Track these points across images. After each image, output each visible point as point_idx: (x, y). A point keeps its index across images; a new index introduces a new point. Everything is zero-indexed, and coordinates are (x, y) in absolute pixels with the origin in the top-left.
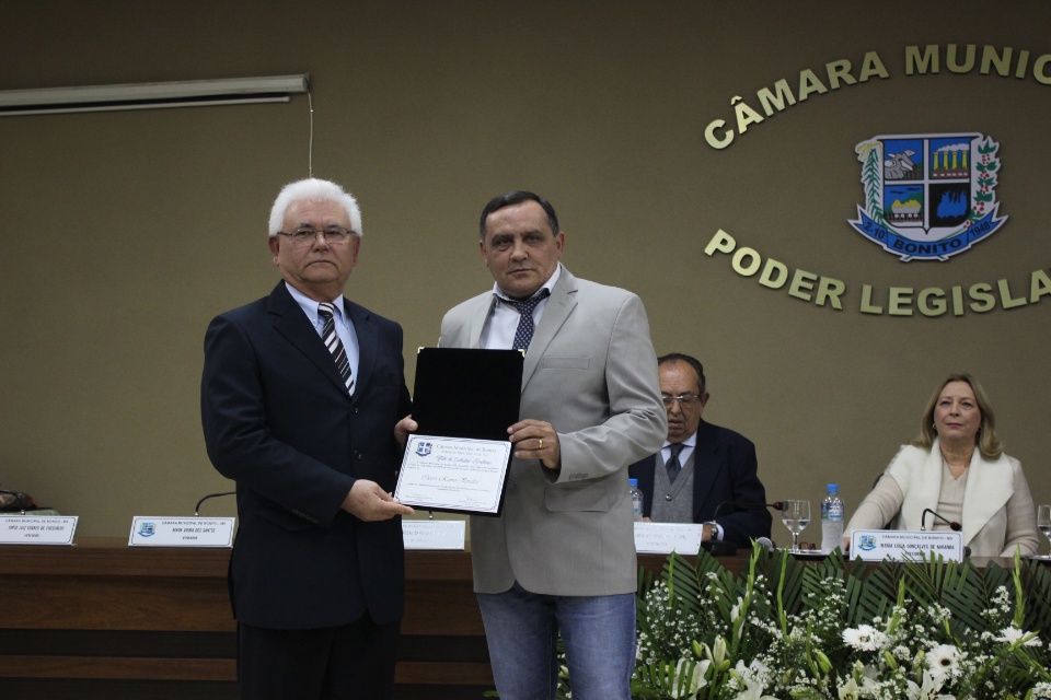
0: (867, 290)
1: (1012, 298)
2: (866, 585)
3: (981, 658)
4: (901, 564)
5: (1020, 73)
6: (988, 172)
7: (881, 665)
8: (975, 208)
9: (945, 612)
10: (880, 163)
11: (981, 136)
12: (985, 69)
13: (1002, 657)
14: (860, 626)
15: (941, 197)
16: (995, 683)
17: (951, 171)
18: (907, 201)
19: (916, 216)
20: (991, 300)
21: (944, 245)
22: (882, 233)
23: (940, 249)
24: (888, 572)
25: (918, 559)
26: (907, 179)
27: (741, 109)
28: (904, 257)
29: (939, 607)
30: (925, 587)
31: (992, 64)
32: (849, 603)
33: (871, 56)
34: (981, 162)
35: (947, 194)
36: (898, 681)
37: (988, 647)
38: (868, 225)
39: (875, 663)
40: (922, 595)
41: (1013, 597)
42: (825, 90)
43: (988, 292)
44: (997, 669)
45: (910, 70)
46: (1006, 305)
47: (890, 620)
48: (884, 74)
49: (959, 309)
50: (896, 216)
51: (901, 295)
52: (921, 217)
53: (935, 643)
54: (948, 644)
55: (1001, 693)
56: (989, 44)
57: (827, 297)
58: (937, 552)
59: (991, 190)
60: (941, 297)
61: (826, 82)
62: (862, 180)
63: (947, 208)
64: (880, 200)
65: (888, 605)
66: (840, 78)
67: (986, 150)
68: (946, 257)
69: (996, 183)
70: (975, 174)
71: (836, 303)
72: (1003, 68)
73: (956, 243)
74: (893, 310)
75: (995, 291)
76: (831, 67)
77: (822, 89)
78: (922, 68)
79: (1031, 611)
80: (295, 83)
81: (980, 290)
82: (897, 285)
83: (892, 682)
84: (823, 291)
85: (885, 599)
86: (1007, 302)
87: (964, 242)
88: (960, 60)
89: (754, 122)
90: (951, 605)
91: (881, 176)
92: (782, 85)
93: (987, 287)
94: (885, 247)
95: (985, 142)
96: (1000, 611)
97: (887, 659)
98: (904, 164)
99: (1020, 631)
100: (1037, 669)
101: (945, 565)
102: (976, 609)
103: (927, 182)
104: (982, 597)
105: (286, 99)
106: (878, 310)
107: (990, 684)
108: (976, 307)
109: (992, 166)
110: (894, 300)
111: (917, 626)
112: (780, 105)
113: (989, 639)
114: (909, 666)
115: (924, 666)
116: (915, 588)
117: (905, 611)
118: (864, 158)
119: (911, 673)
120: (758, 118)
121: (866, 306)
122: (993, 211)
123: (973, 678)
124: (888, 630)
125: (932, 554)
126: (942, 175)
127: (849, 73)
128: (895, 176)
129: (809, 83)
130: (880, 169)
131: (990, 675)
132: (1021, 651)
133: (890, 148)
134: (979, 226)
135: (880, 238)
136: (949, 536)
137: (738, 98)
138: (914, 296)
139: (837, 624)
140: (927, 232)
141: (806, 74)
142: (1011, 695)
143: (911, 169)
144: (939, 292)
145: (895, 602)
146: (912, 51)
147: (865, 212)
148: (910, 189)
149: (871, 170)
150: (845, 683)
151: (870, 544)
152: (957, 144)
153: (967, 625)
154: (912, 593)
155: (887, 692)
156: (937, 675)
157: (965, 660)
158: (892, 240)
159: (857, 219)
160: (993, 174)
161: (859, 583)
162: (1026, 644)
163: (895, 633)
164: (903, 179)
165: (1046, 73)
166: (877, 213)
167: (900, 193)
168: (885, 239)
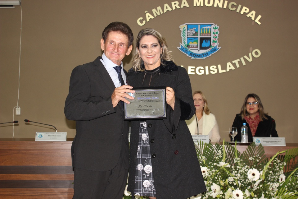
1: (222, 70)
3: (214, 170)
5: (225, 7)
8: (212, 44)
9: (204, 157)
10: (186, 31)
11: (214, 24)
12: (215, 6)
13: (220, 170)
15: (203, 41)
17: (206, 34)
18: (194, 42)
19: (196, 46)
20: (216, 70)
21: (204, 55)
22: (186, 51)
23: (202, 56)
25: (196, 143)
26: (194, 36)
27: (148, 14)
28: (193, 58)
29: (202, 156)
31: (217, 5)
33: (184, 1)
34: (214, 32)
35: (205, 40)
37: (216, 167)
42: (171, 10)
43: (215, 68)
44: (218, 174)
45: (195, 5)
46: (220, 72)
48: (188, 6)
49: (207, 73)
50: (191, 46)
51: (191, 69)
54: (205, 167)
58: (202, 141)
59: (216, 40)
60: (203, 69)
61: (171, 8)
63: (205, 44)
64: (186, 42)
66: (175, 7)
67: (216, 28)
68: (204, 58)
69: (218, 37)
70: (212, 35)
72: (220, 5)
73: (207, 54)
74: (189, 73)
75: (217, 68)
76: (173, 3)
78: (198, 5)
80: (16, 2)
81: (213, 68)
82: (191, 66)
88: (209, 3)
89: (151, 19)
90: (206, 156)
91: (186, 35)
92: (159, 8)
94: (187, 55)
95: (215, 26)
96: (219, 157)
98: (193, 32)
99: (224, 163)
100: (229, 173)
102: (212, 157)
103: (199, 37)
107: (216, 178)
108: (212, 72)
109: (217, 33)
112: (159, 14)
113: (216, 165)
118: (182, 29)
120: (152, 17)
122: (217, 46)
123: (211, 176)
126: (203, 35)
127: (178, 5)
128: (190, 35)
129: (167, 8)
130: (186, 33)
131: (216, 176)
132: (225, 169)
133: (189, 27)
137: (147, 11)
138: (195, 69)
140: (199, 51)
141: (166, 5)
143: (195, 33)
147: (182, 45)
148: (194, 39)
149: (184, 33)
152: (207, 26)
153: (211, 161)
157: (209, 171)
158: (189, 53)
159: (179, 47)
160: (217, 35)
162: (226, 166)
165: (232, 7)
166: (185, 45)
167: (192, 40)
168: (187, 53)
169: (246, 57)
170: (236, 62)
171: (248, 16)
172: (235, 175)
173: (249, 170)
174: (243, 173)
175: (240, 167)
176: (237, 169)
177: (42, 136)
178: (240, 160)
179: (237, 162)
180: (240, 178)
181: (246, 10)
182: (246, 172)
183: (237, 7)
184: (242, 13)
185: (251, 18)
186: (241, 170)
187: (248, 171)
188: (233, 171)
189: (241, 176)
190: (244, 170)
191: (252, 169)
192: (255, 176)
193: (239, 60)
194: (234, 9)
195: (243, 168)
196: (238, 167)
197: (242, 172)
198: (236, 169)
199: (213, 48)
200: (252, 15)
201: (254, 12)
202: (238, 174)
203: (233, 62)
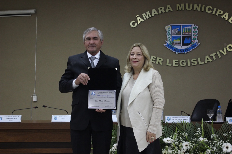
0: (168, 60)
1: (201, 62)
2: (168, 128)
3: (194, 144)
4: (176, 124)
5: (203, 10)
6: (196, 33)
7: (172, 146)
8: (193, 41)
9: (186, 134)
10: (171, 31)
11: (194, 25)
12: (195, 9)
13: (199, 144)
14: (167, 138)
15: (185, 39)
16: (198, 150)
17: (187, 33)
18: (177, 40)
19: (179, 43)
20: (196, 63)
21: (185, 50)
22: (171, 47)
23: (185, 51)
24: (174, 125)
25: (180, 122)
27: (138, 18)
28: (176, 53)
29: (185, 133)
30: (182, 129)
31: (196, 8)
32: (165, 132)
33: (169, 6)
34: (194, 31)
35: (186, 38)
36: (176, 150)
37: (196, 142)
38: (168, 45)
39: (171, 146)
40: (181, 130)
41: (201, 131)
42: (158, 14)
43: (196, 61)
44: (198, 147)
45: (177, 9)
46: (200, 64)
47: (174, 136)
48: (171, 10)
49: (189, 65)
50: (175, 43)
51: (176, 62)
52: (180, 43)
53: (184, 141)
54: (187, 141)
55: (199, 152)
56: (195, 3)
57: (159, 62)
58: (184, 121)
59: (196, 37)
60: (185, 62)
61: (158, 12)
62: (167, 35)
63: (186, 41)
64: (171, 39)
65: (173, 133)
66: (161, 11)
67: (195, 28)
68: (186, 53)
69: (197, 35)
70: (193, 34)
71: (161, 63)
72: (199, 9)
73: (188, 50)
74: (174, 65)
75: (197, 61)
76: (159, 9)
77: (157, 14)
78: (180, 9)
79: (205, 133)
80: (32, 11)
81: (194, 60)
82: (175, 59)
83: (175, 150)
84: (158, 61)
85: (173, 132)
86: (200, 63)
87: (190, 49)
88: (189, 7)
89: (142, 21)
90: (188, 133)
91: (171, 34)
92: (148, 13)
93: (195, 60)
94: (172, 50)
96: (199, 134)
97: (173, 145)
98: (176, 31)
99: (203, 138)
100: (207, 146)
101: (186, 124)
102: (193, 133)
103: (181, 35)
104: (195, 131)
105: (30, 15)
106: (170, 65)
107: (196, 150)
108: (193, 64)
109: (196, 32)
110: (174, 63)
111: (180, 137)
112: (148, 17)
113: (196, 140)
114: (178, 147)
115: (182, 146)
116: (179, 129)
117: (177, 134)
118: (167, 30)
119: (179, 148)
120: (142, 20)
121: (168, 64)
122: (197, 42)
123: (193, 149)
124: (174, 138)
125: (183, 121)
126: (185, 34)
127: (164, 10)
128: (174, 34)
129: (154, 12)
130: (171, 32)
131: (196, 148)
132: (203, 143)
133: (173, 27)
134: (193, 45)
135: (171, 48)
136: (187, 117)
137: (138, 16)
138: (179, 62)
139: (162, 137)
140: (182, 47)
141: (154, 10)
142: (201, 153)
143: (178, 32)
144: (184, 61)
145: (175, 132)
146: (178, 5)
147: (167, 42)
148: (178, 37)
149: (168, 32)
150: (164, 151)
151: (169, 119)
152: (188, 27)
153: (191, 137)
154: (179, 130)
155: (173, 153)
156: (184, 148)
157: (191, 145)
158: (174, 49)
159: (165, 44)
160: (196, 34)
161: (167, 128)
162: (204, 141)
163: (175, 139)
164: (176, 35)
165: (209, 10)
166: (170, 43)
167: (175, 38)
168: (172, 48)
169: (221, 51)
170: (213, 55)
171: (222, 17)
172: (212, 148)
173: (224, 144)
174: (218, 147)
175: (216, 142)
176: (214, 143)
177: (56, 118)
178: (216, 135)
179: (213, 138)
180: (216, 150)
181: (220, 12)
182: (221, 145)
183: (212, 10)
184: (217, 14)
185: (225, 18)
186: (216, 144)
187: (222, 145)
188: (210, 145)
189: (217, 149)
190: (220, 144)
191: (226, 143)
192: (228, 149)
193: (215, 54)
194: (211, 12)
195: (219, 142)
196: (214, 142)
197: (217, 145)
198: (212, 143)
199: (193, 44)
200: (226, 16)
201: (227, 14)
202: (215, 147)
203: (211, 55)
